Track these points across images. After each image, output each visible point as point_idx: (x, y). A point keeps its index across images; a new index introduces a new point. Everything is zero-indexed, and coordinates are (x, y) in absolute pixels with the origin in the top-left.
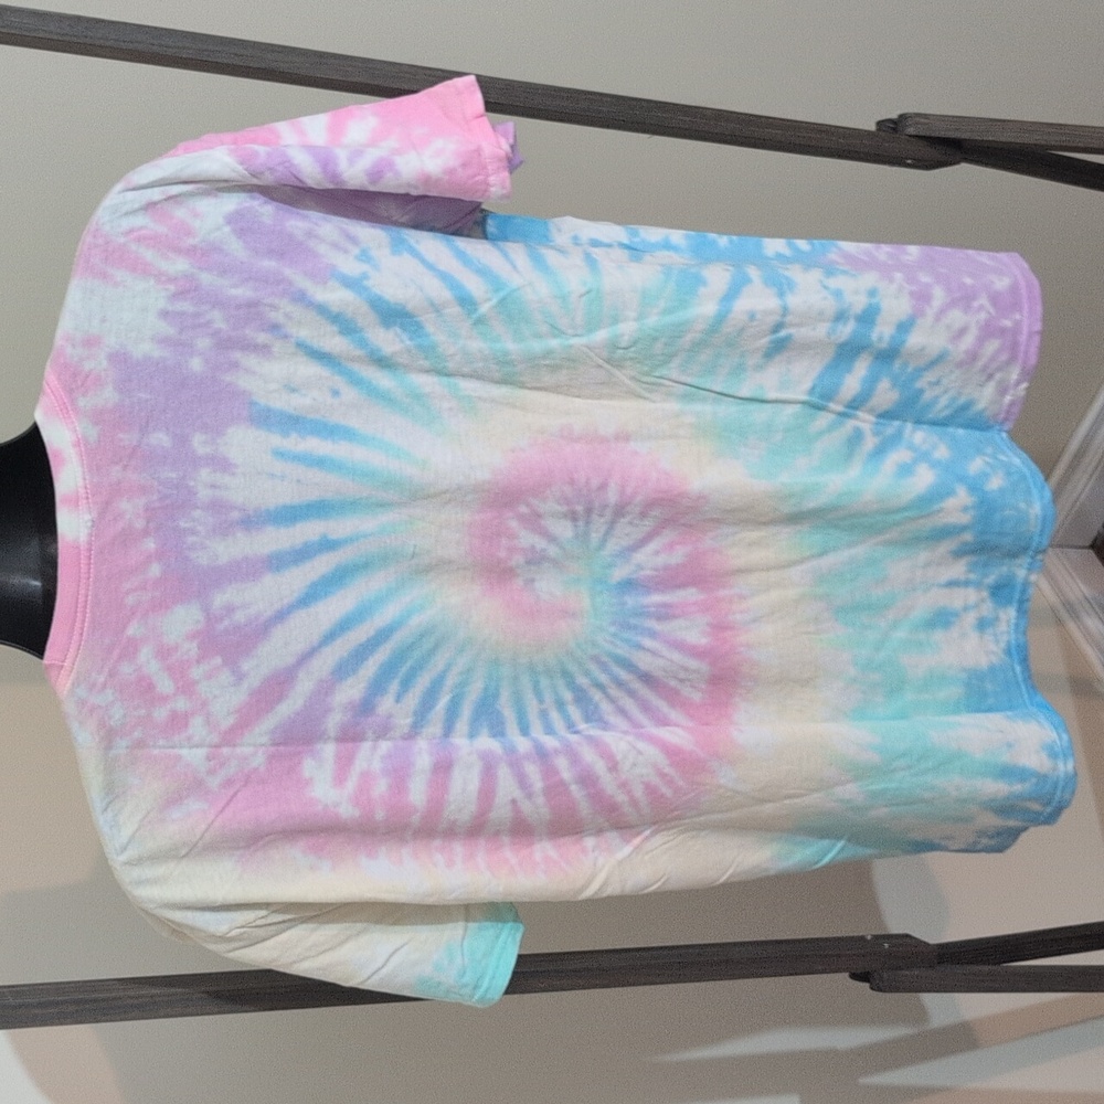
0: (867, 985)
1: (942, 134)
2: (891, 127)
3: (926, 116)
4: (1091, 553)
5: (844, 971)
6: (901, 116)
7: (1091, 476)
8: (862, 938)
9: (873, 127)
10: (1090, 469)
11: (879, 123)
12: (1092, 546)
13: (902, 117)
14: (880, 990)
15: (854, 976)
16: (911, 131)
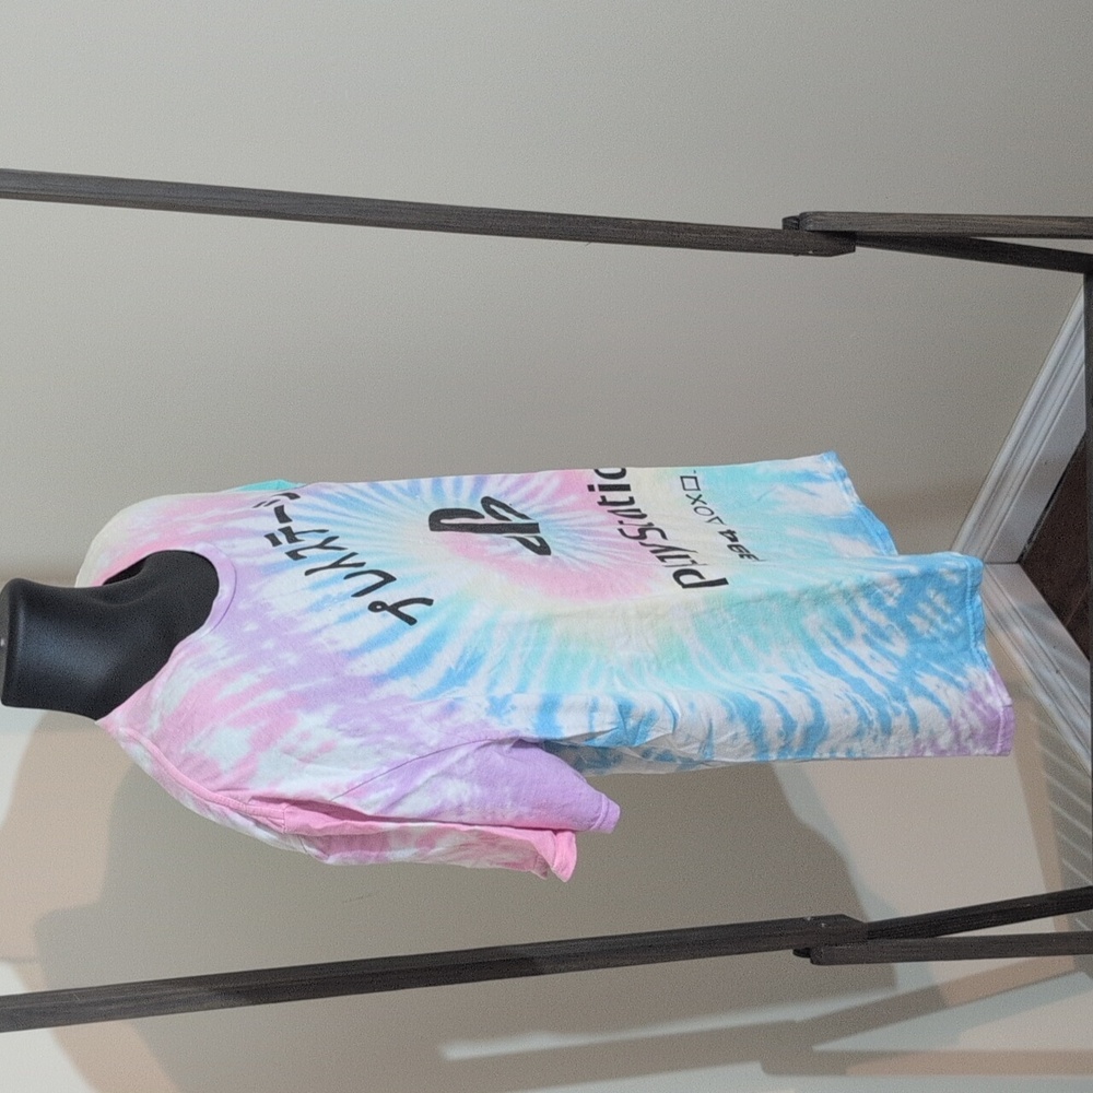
0: (808, 960)
1: (838, 228)
2: (795, 223)
3: (822, 213)
4: (1018, 567)
5: (788, 948)
6: (801, 214)
7: (1014, 498)
8: (802, 919)
9: (779, 226)
10: (1013, 491)
11: (785, 220)
12: (1019, 561)
13: (804, 215)
14: (819, 963)
15: (798, 953)
16: (811, 227)
